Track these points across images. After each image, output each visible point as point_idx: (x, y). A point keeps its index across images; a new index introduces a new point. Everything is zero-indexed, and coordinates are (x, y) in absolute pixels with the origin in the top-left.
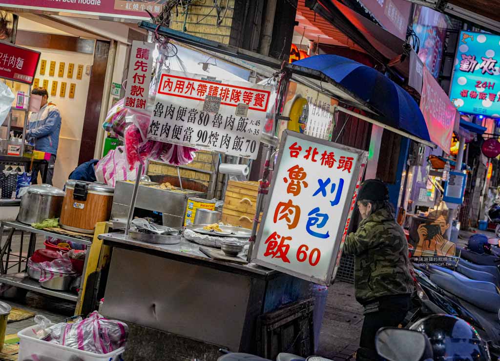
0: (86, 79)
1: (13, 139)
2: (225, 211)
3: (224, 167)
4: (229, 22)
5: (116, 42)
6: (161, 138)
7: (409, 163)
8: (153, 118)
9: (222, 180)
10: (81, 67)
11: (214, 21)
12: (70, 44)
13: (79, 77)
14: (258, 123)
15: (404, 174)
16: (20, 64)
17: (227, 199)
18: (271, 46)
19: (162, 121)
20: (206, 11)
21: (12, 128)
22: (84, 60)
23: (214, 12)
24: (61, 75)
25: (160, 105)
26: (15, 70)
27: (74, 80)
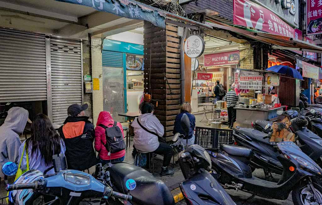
0: (223, 77)
1: (210, 92)
2: (258, 101)
3: (256, 92)
4: (253, 62)
5: (228, 68)
6: (242, 89)
7: (312, 83)
8: (240, 85)
9: (256, 94)
10: (221, 74)
11: (250, 62)
12: (218, 70)
13: (221, 77)
14: (260, 83)
15: (311, 85)
16: (209, 77)
17: (258, 98)
18: (263, 65)
19: (242, 85)
20: (247, 61)
21: (209, 90)
22: (222, 73)
23: (249, 61)
24: (217, 77)
25: (241, 83)
26: (208, 78)
27: (220, 78)
